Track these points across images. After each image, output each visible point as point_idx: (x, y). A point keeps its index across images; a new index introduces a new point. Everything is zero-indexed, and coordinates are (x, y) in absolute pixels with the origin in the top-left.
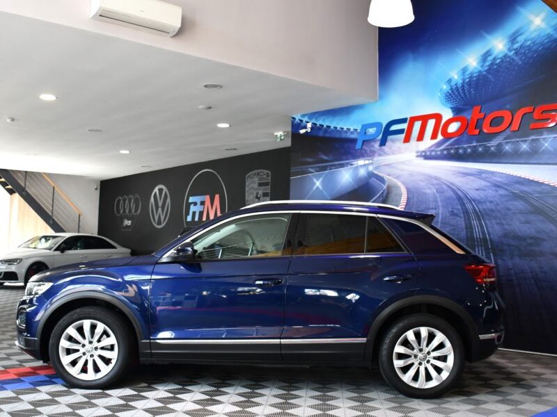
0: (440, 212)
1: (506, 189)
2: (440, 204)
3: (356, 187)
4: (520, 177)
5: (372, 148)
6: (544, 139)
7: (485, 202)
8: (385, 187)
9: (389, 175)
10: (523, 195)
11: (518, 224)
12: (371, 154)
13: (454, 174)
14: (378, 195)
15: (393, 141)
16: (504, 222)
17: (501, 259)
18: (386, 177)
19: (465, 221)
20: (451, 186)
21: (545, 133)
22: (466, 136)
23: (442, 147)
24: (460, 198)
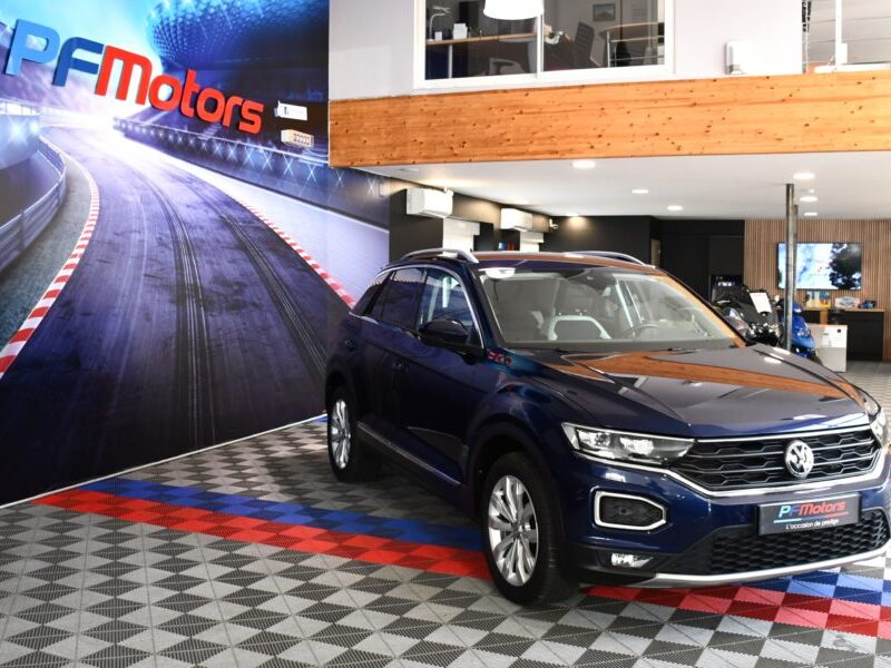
0: (146, 239)
1: (217, 212)
2: (146, 224)
4: (228, 196)
5: (37, 84)
6: (248, 147)
7: (195, 228)
8: (62, 177)
9: (69, 154)
10: (230, 222)
11: (226, 264)
12: (37, 97)
13: (162, 175)
14: (49, 193)
15: (77, 82)
16: (214, 260)
18: (64, 156)
19: (175, 257)
20: (158, 193)
21: (249, 140)
22: (177, 113)
23: (149, 123)
24: (169, 218)
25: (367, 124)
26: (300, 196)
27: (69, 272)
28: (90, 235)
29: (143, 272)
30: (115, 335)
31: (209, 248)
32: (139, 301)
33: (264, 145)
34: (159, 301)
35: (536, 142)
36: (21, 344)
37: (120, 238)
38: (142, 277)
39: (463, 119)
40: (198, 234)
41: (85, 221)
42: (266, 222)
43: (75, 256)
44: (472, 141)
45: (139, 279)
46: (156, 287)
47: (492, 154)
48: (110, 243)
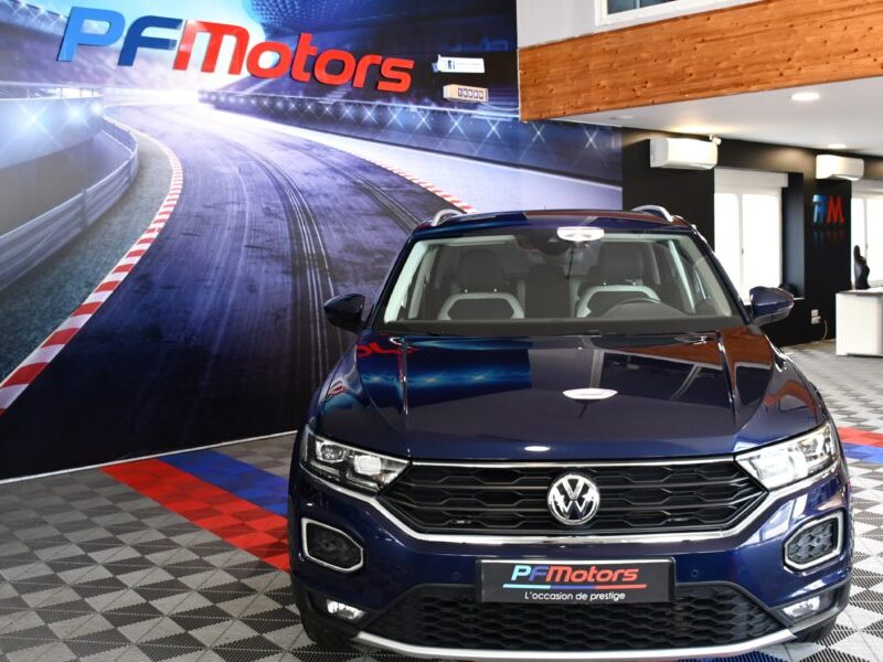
0: (247, 210)
1: (346, 177)
2: (247, 195)
3: (60, 147)
4: (364, 160)
5: (98, 66)
6: (393, 108)
7: (317, 196)
8: (133, 154)
9: (142, 131)
10: (368, 187)
11: (363, 231)
12: (98, 79)
13: (268, 144)
14: (117, 170)
15: (149, 60)
16: (345, 228)
17: (343, 286)
18: (135, 133)
19: (289, 225)
20: (265, 163)
21: (394, 99)
22: (288, 79)
23: (249, 91)
24: (279, 187)
25: (552, 71)
26: (475, 155)
27: (146, 247)
28: (171, 209)
29: (245, 243)
30: (207, 308)
31: (338, 216)
32: (239, 273)
33: (417, 103)
34: (267, 272)
35: (719, 75)
36: (86, 317)
37: (212, 210)
38: (243, 249)
39: (644, 55)
40: (324, 201)
41: (165, 195)
42: (423, 186)
43: (153, 230)
44: (653, 79)
45: (239, 251)
46: (262, 258)
47: (674, 93)
48: (198, 216)
